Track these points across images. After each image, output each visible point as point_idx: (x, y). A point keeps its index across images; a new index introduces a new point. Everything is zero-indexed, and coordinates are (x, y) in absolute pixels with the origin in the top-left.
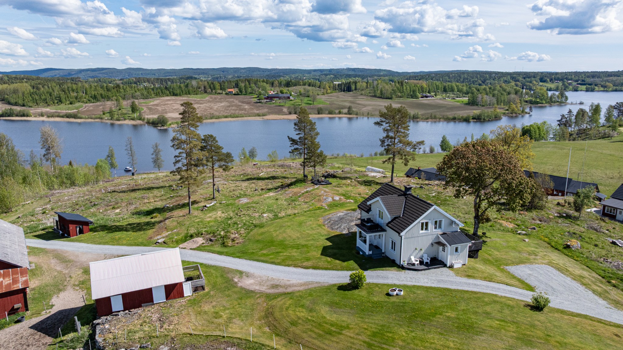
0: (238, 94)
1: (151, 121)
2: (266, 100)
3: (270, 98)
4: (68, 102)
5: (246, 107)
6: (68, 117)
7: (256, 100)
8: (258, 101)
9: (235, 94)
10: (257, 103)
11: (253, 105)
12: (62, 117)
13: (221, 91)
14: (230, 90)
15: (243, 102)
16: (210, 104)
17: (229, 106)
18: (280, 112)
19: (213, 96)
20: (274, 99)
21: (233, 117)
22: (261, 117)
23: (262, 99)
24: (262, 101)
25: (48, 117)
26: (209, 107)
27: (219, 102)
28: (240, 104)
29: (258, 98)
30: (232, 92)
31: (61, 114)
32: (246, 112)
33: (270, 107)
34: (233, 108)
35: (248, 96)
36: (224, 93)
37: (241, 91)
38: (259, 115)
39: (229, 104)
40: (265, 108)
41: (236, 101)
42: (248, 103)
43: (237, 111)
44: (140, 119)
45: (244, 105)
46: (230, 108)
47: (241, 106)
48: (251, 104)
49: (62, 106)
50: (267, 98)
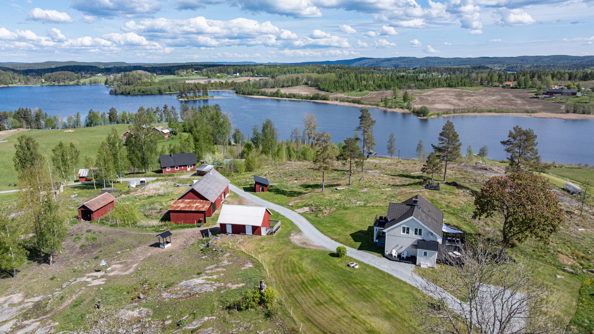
0: (516, 88)
1: (416, 111)
2: (544, 96)
3: (551, 93)
4: (359, 90)
5: (519, 102)
6: (353, 102)
7: (533, 95)
8: (535, 96)
9: (512, 88)
10: (534, 98)
11: (526, 101)
12: (350, 102)
13: (497, 84)
14: (508, 83)
15: (517, 97)
16: (480, 97)
17: (500, 100)
18: (556, 110)
19: (488, 89)
20: (554, 95)
21: (497, 112)
22: (529, 114)
23: (540, 95)
24: (540, 96)
25: (341, 101)
26: (478, 100)
27: (491, 95)
28: (513, 98)
29: (536, 93)
30: (510, 85)
31: (350, 100)
32: (516, 107)
33: (547, 103)
34: (504, 102)
35: (526, 91)
36: (501, 85)
37: (519, 85)
38: (527, 112)
39: (501, 98)
40: (540, 105)
41: (510, 95)
42: (522, 98)
43: (506, 106)
44: (407, 108)
45: (518, 99)
46: (500, 103)
47: (514, 100)
48: (526, 99)
49: (354, 92)
50: (547, 93)
